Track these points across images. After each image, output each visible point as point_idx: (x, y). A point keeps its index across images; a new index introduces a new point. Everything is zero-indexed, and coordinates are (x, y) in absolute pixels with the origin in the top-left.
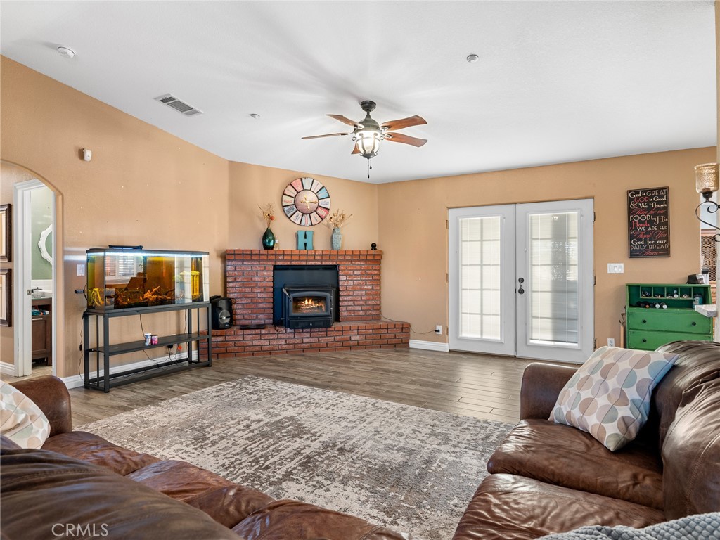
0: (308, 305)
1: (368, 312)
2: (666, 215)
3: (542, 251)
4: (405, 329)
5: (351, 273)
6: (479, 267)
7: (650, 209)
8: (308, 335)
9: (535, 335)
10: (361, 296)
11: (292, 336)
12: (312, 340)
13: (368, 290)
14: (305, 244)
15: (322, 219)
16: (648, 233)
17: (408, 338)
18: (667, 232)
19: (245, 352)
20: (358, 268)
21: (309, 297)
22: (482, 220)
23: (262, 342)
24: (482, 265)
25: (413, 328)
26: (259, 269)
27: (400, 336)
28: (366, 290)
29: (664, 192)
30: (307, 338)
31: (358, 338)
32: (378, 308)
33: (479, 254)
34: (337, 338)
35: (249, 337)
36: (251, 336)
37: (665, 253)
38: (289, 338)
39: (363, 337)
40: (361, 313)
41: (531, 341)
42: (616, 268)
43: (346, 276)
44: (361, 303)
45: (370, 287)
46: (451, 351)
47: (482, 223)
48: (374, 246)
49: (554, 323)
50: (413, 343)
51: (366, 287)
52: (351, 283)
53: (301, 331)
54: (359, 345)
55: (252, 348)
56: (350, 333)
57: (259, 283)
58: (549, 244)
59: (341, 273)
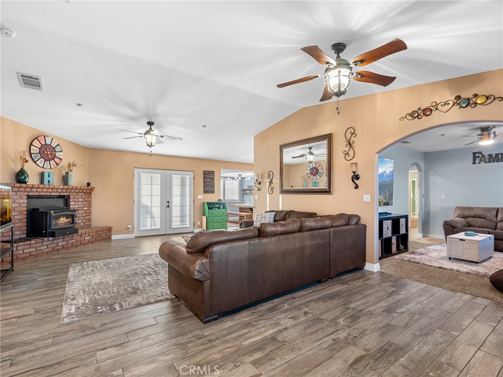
0: (63, 221)
1: (86, 223)
2: (214, 180)
3: (176, 190)
4: (110, 229)
5: (77, 200)
6: (150, 197)
7: (209, 178)
8: (61, 240)
9: (173, 224)
10: (82, 214)
11: (51, 242)
12: (64, 243)
13: (86, 210)
14: (49, 181)
15: (58, 165)
16: (209, 185)
17: (111, 235)
18: (214, 185)
19: (17, 259)
20: (81, 197)
21: (63, 216)
22: (152, 175)
23: (31, 250)
24: (151, 196)
25: (113, 229)
26: (16, 198)
27: (108, 234)
28: (85, 210)
29: (213, 172)
30: (61, 242)
31: (88, 238)
32: (89, 220)
33: (150, 191)
34: (78, 240)
35: (21, 248)
36: (23, 247)
37: (213, 192)
38: (50, 244)
39: (91, 237)
40: (82, 224)
41: (173, 227)
42: (200, 197)
43: (74, 202)
44: (83, 218)
45: (87, 208)
46: (136, 237)
47: (152, 177)
48: (88, 184)
49: (181, 218)
50: (113, 237)
51: (85, 208)
52: (77, 206)
53: (58, 238)
54: (89, 242)
55: (23, 256)
56: (85, 235)
57: (16, 208)
58: (179, 187)
59: (71, 200)
